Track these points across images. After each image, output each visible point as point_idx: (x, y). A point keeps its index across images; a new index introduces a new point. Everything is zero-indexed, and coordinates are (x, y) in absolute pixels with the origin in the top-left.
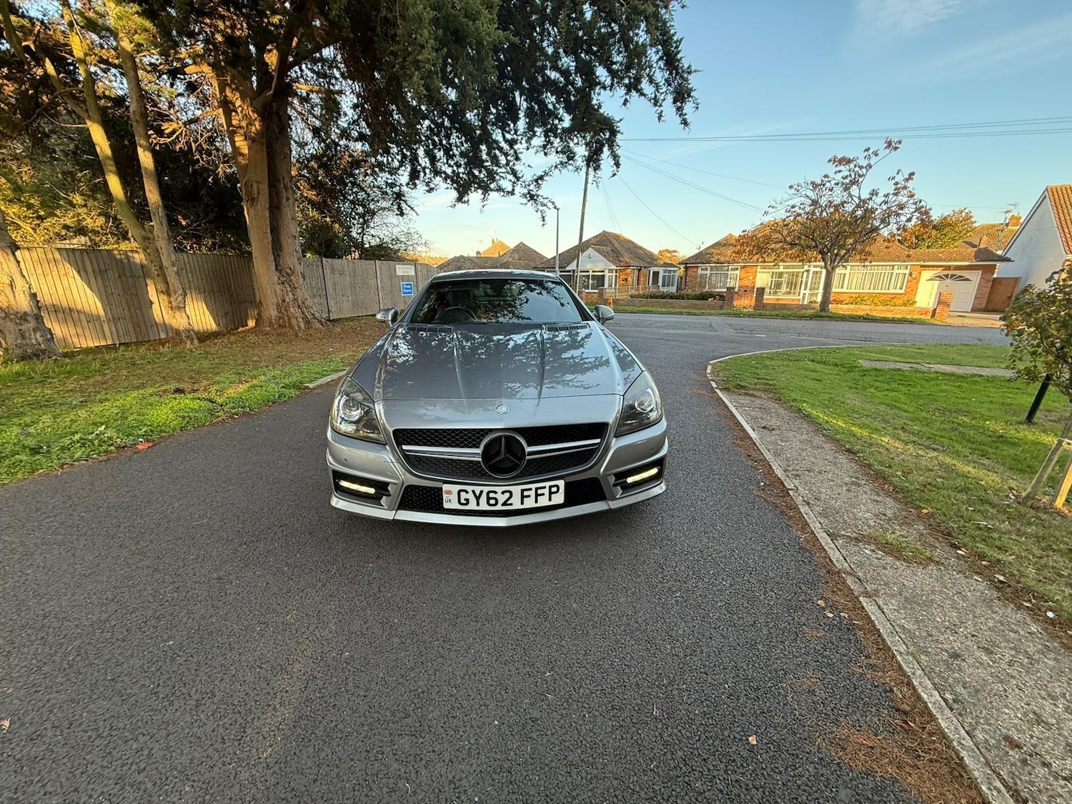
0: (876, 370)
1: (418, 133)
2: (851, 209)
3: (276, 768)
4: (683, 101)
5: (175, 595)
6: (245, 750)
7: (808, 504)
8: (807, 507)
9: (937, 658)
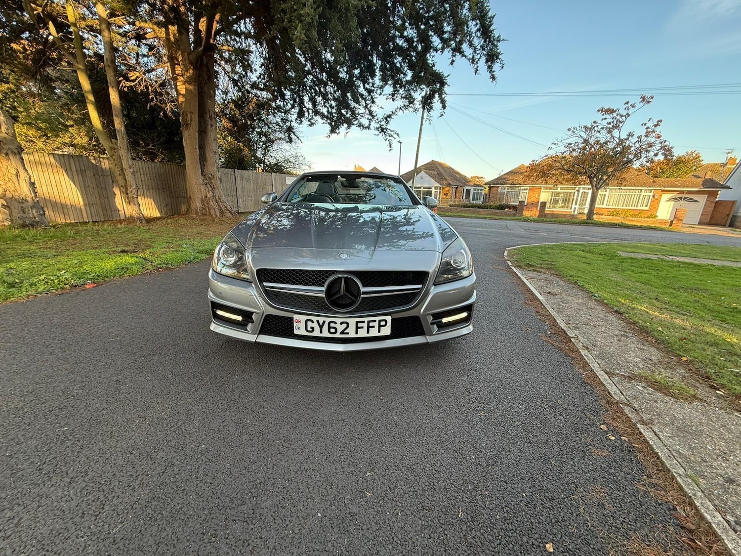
0: (632, 258)
1: (305, 85)
2: (612, 147)
3: (121, 544)
4: (493, 61)
5: (81, 391)
6: (99, 525)
7: (587, 349)
8: (586, 351)
9: (714, 481)
